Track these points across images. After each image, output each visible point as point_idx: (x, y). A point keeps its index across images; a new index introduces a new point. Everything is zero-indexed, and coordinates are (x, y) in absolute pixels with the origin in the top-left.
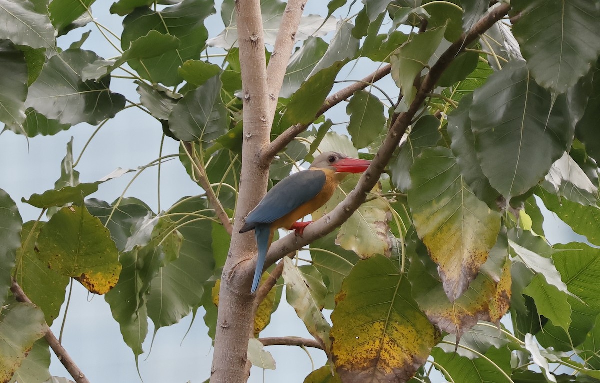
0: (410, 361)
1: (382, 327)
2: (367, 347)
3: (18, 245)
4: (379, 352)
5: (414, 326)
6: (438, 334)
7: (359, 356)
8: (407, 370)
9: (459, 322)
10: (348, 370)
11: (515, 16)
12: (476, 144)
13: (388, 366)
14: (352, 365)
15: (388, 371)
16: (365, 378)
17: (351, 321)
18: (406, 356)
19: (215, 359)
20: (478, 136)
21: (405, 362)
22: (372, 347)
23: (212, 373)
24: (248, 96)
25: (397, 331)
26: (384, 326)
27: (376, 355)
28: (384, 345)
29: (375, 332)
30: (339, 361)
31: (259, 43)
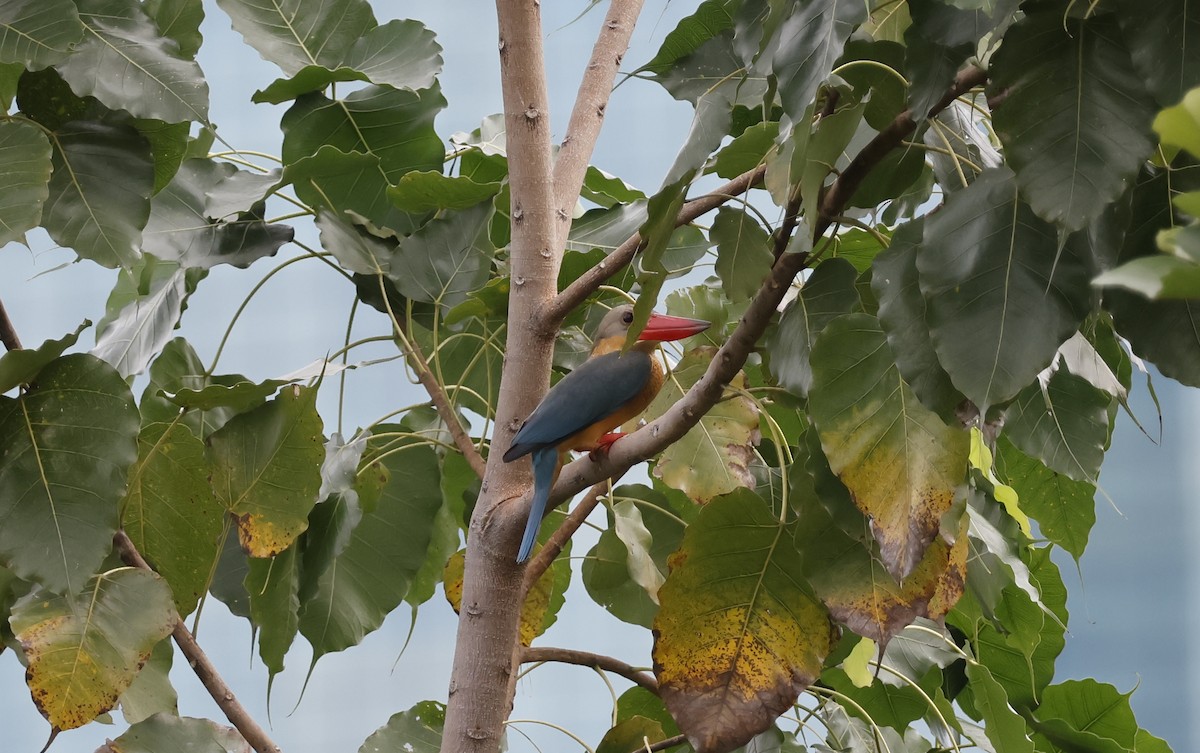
0: (787, 680)
1: (742, 618)
2: (713, 651)
3: (133, 458)
4: (733, 661)
5: (796, 617)
6: (835, 635)
7: (698, 667)
8: (781, 693)
9: (884, 617)
10: (680, 690)
11: (996, 96)
12: (927, 314)
13: (749, 686)
14: (687, 681)
15: (749, 694)
16: (708, 705)
17: (691, 603)
18: (780, 669)
19: (455, 669)
20: (930, 300)
21: (779, 681)
22: (722, 652)
23: (451, 694)
24: (520, 213)
25: (767, 624)
26: (746, 616)
27: (728, 666)
28: (743, 648)
29: (728, 626)
30: (664, 673)
31: (541, 123)
